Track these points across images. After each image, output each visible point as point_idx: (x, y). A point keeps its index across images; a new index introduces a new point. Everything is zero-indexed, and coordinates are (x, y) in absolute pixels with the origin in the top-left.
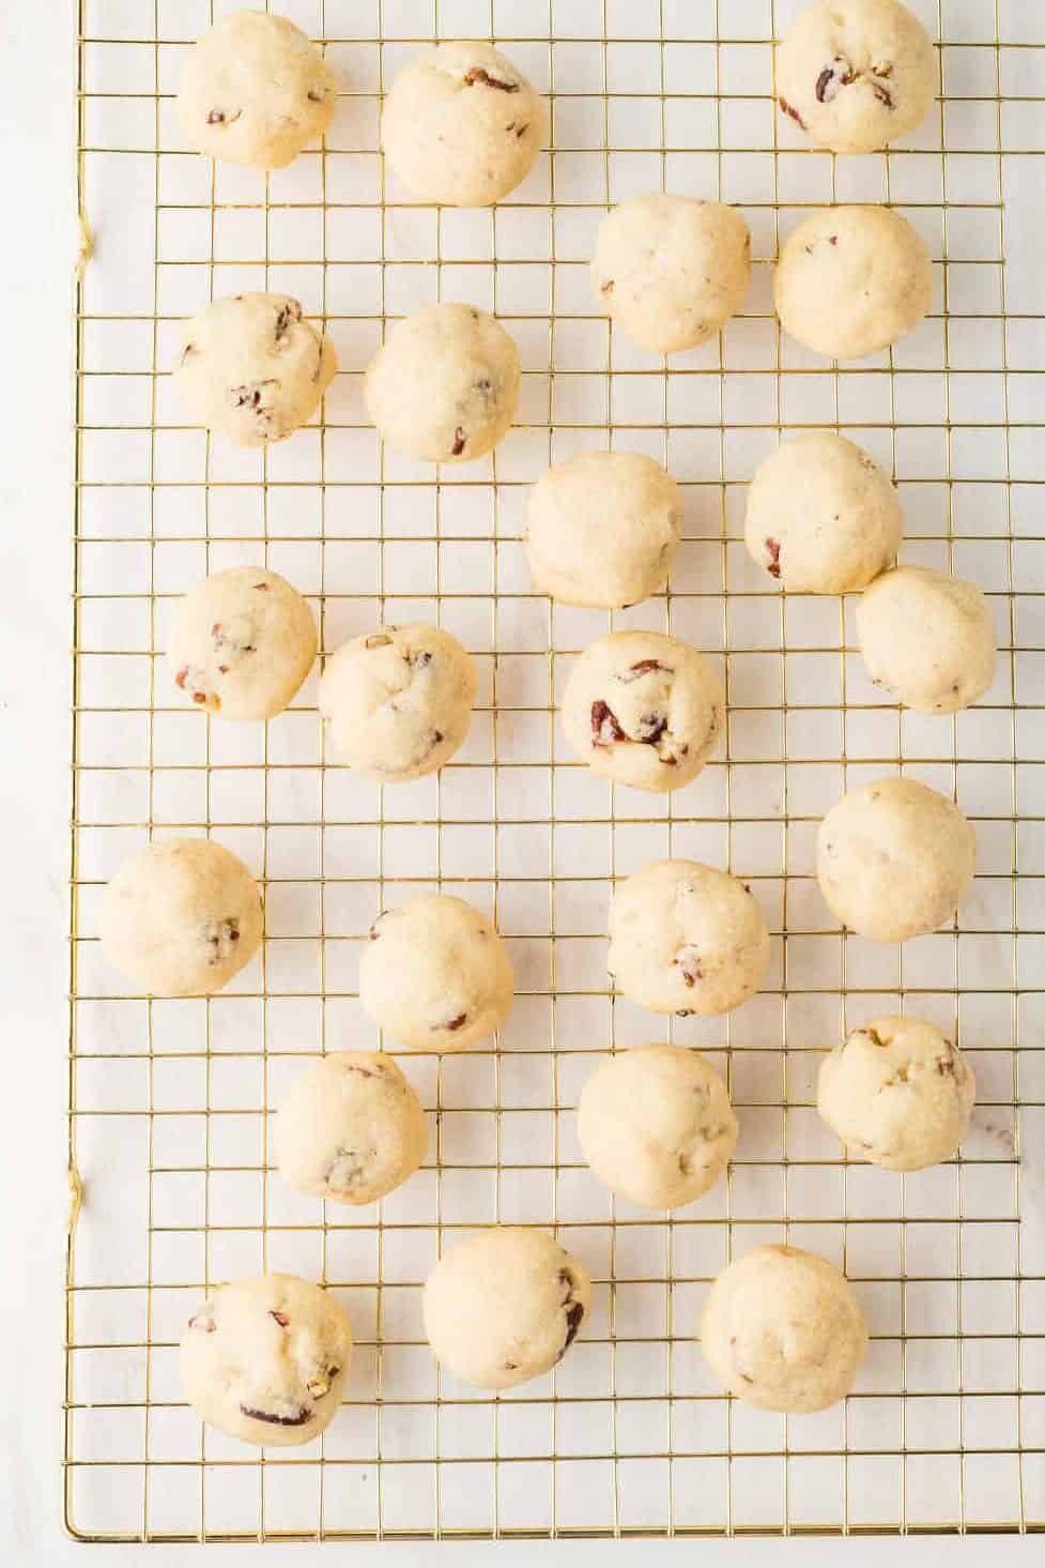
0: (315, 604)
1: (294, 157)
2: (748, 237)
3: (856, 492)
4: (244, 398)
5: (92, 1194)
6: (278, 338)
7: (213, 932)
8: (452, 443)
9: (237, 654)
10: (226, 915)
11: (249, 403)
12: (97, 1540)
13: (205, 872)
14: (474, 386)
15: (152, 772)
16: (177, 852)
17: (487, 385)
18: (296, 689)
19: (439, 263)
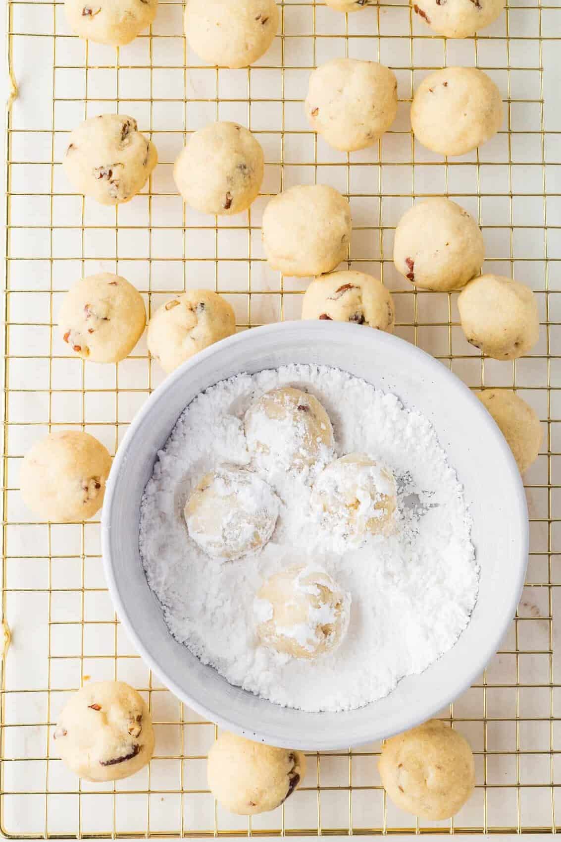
0: (145, 296)
1: (132, 38)
2: (396, 83)
3: (459, 230)
4: (102, 174)
5: (16, 638)
6: (123, 139)
7: (85, 484)
8: (224, 201)
9: (99, 321)
10: (92, 475)
11: (105, 177)
12: (18, 838)
13: (80, 448)
14: (237, 167)
15: (51, 393)
16: (64, 437)
17: (245, 167)
18: (134, 344)
19: (218, 101)
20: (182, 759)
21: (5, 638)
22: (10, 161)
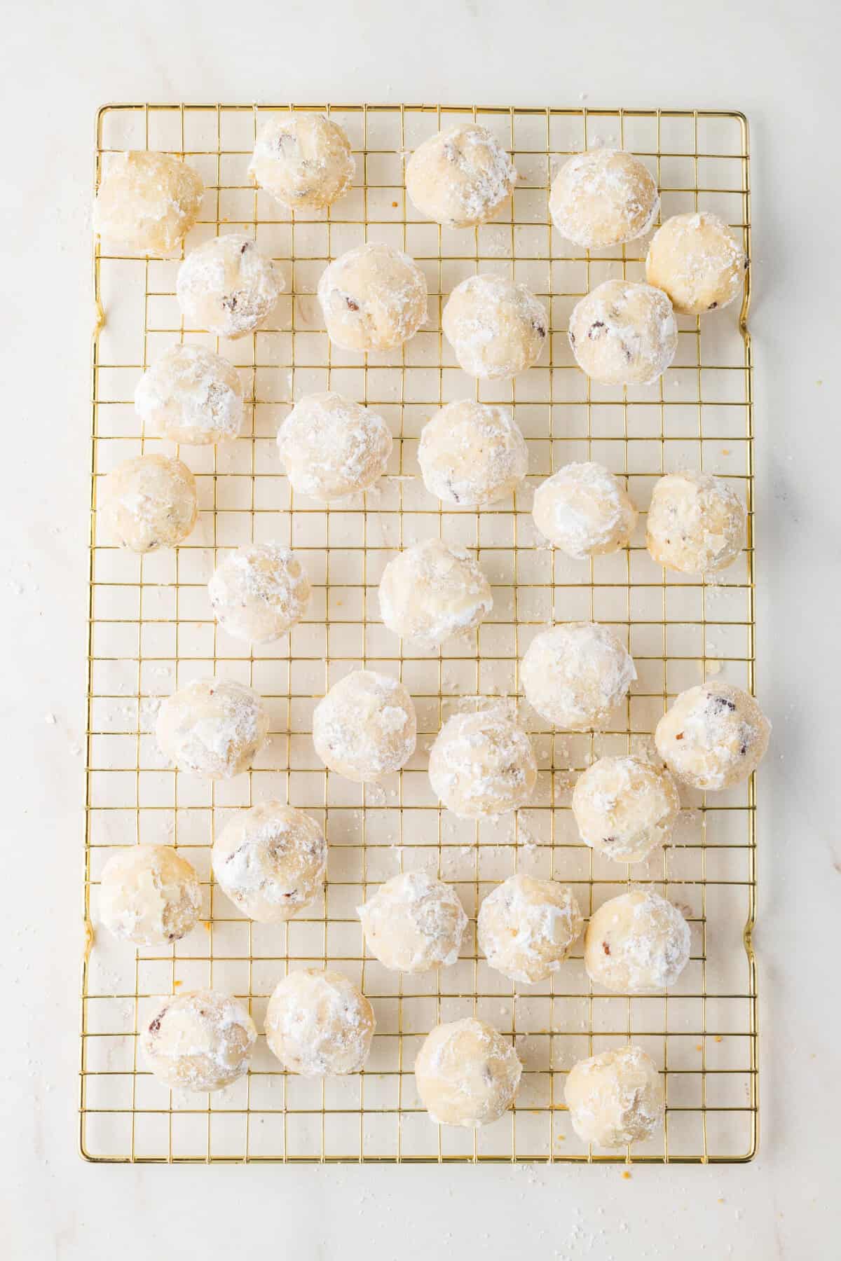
5: (100, 937)
12: (101, 1161)
20: (286, 1075)
21: (87, 937)
22: (96, 400)
